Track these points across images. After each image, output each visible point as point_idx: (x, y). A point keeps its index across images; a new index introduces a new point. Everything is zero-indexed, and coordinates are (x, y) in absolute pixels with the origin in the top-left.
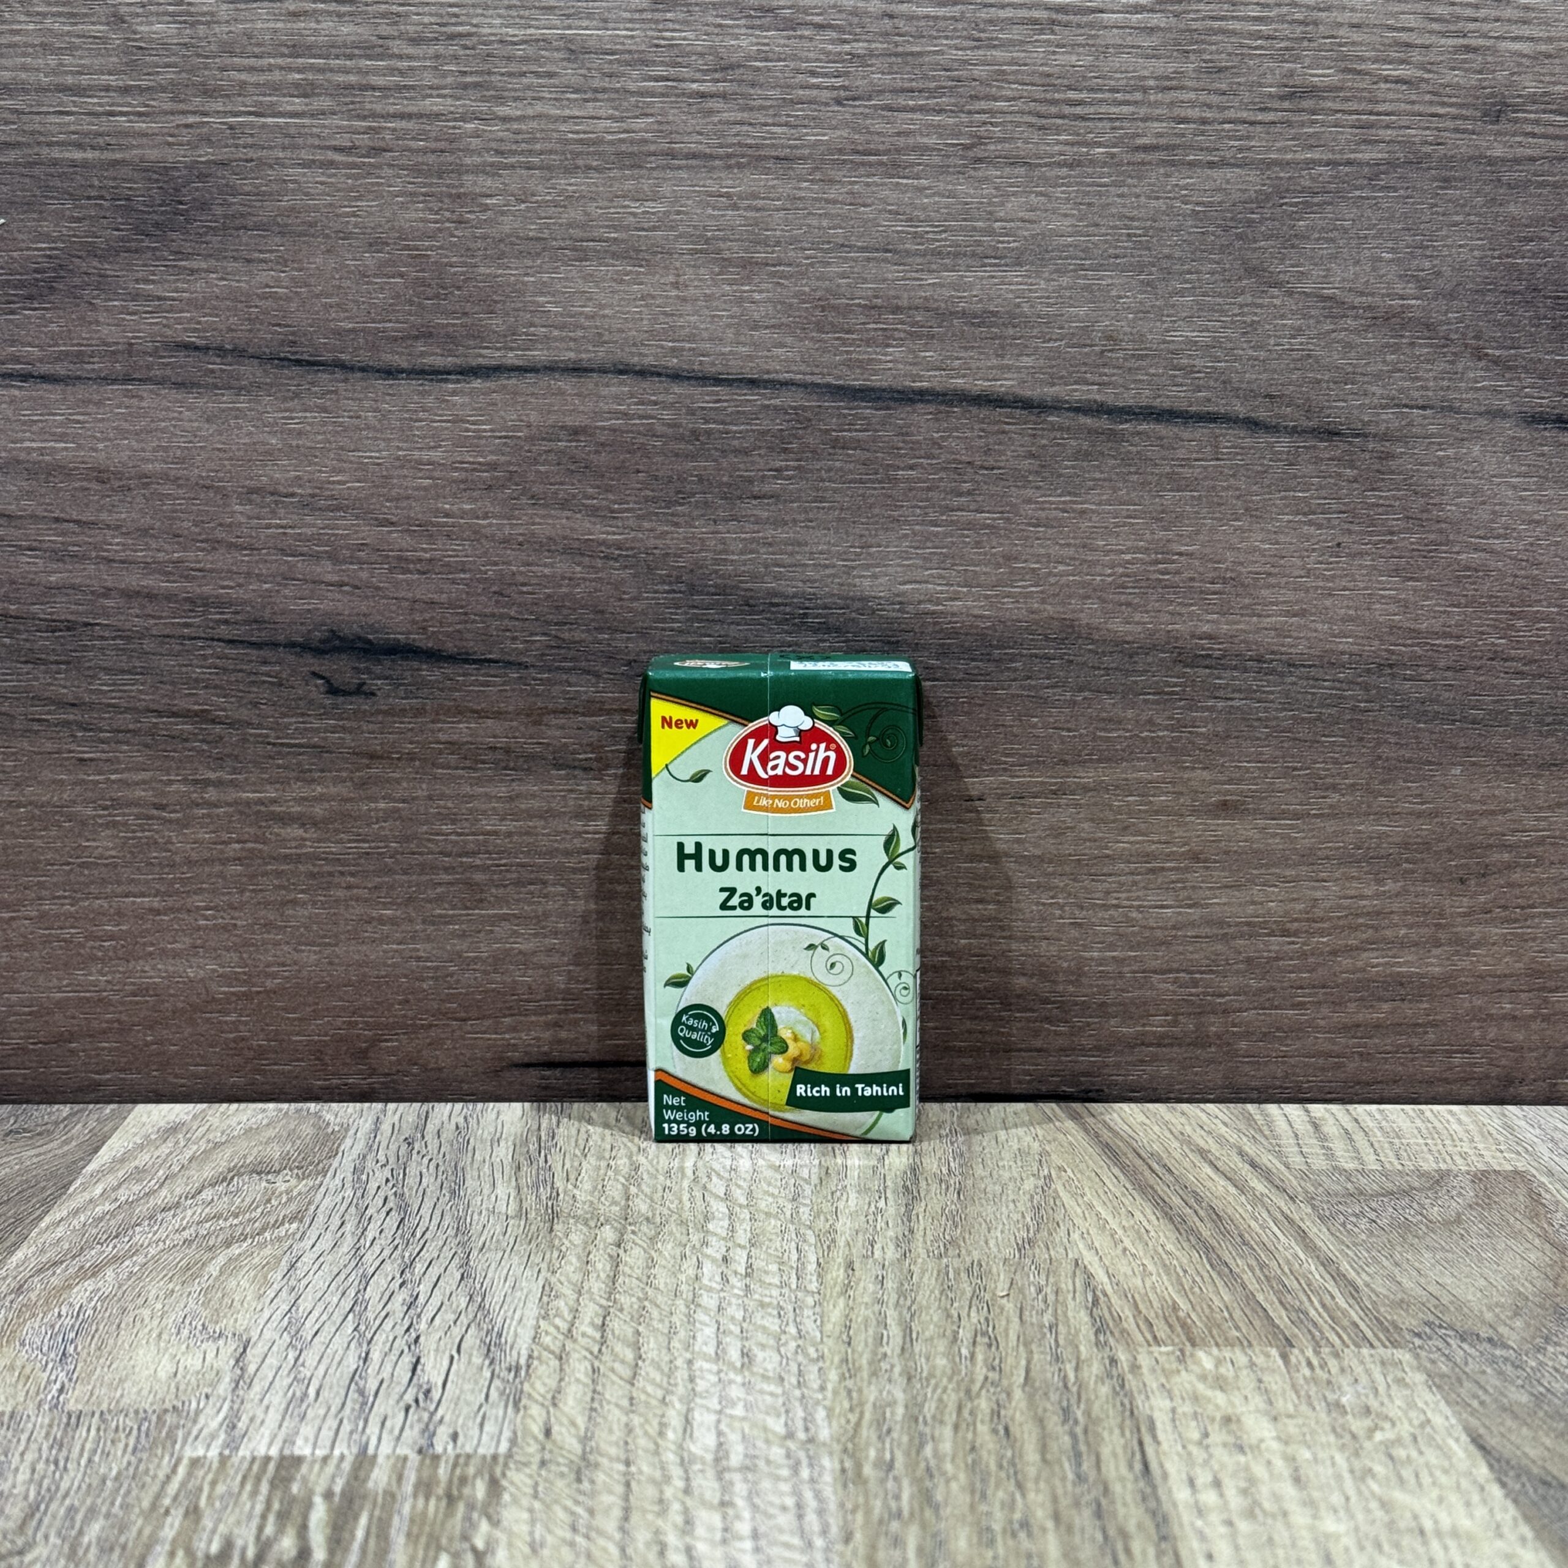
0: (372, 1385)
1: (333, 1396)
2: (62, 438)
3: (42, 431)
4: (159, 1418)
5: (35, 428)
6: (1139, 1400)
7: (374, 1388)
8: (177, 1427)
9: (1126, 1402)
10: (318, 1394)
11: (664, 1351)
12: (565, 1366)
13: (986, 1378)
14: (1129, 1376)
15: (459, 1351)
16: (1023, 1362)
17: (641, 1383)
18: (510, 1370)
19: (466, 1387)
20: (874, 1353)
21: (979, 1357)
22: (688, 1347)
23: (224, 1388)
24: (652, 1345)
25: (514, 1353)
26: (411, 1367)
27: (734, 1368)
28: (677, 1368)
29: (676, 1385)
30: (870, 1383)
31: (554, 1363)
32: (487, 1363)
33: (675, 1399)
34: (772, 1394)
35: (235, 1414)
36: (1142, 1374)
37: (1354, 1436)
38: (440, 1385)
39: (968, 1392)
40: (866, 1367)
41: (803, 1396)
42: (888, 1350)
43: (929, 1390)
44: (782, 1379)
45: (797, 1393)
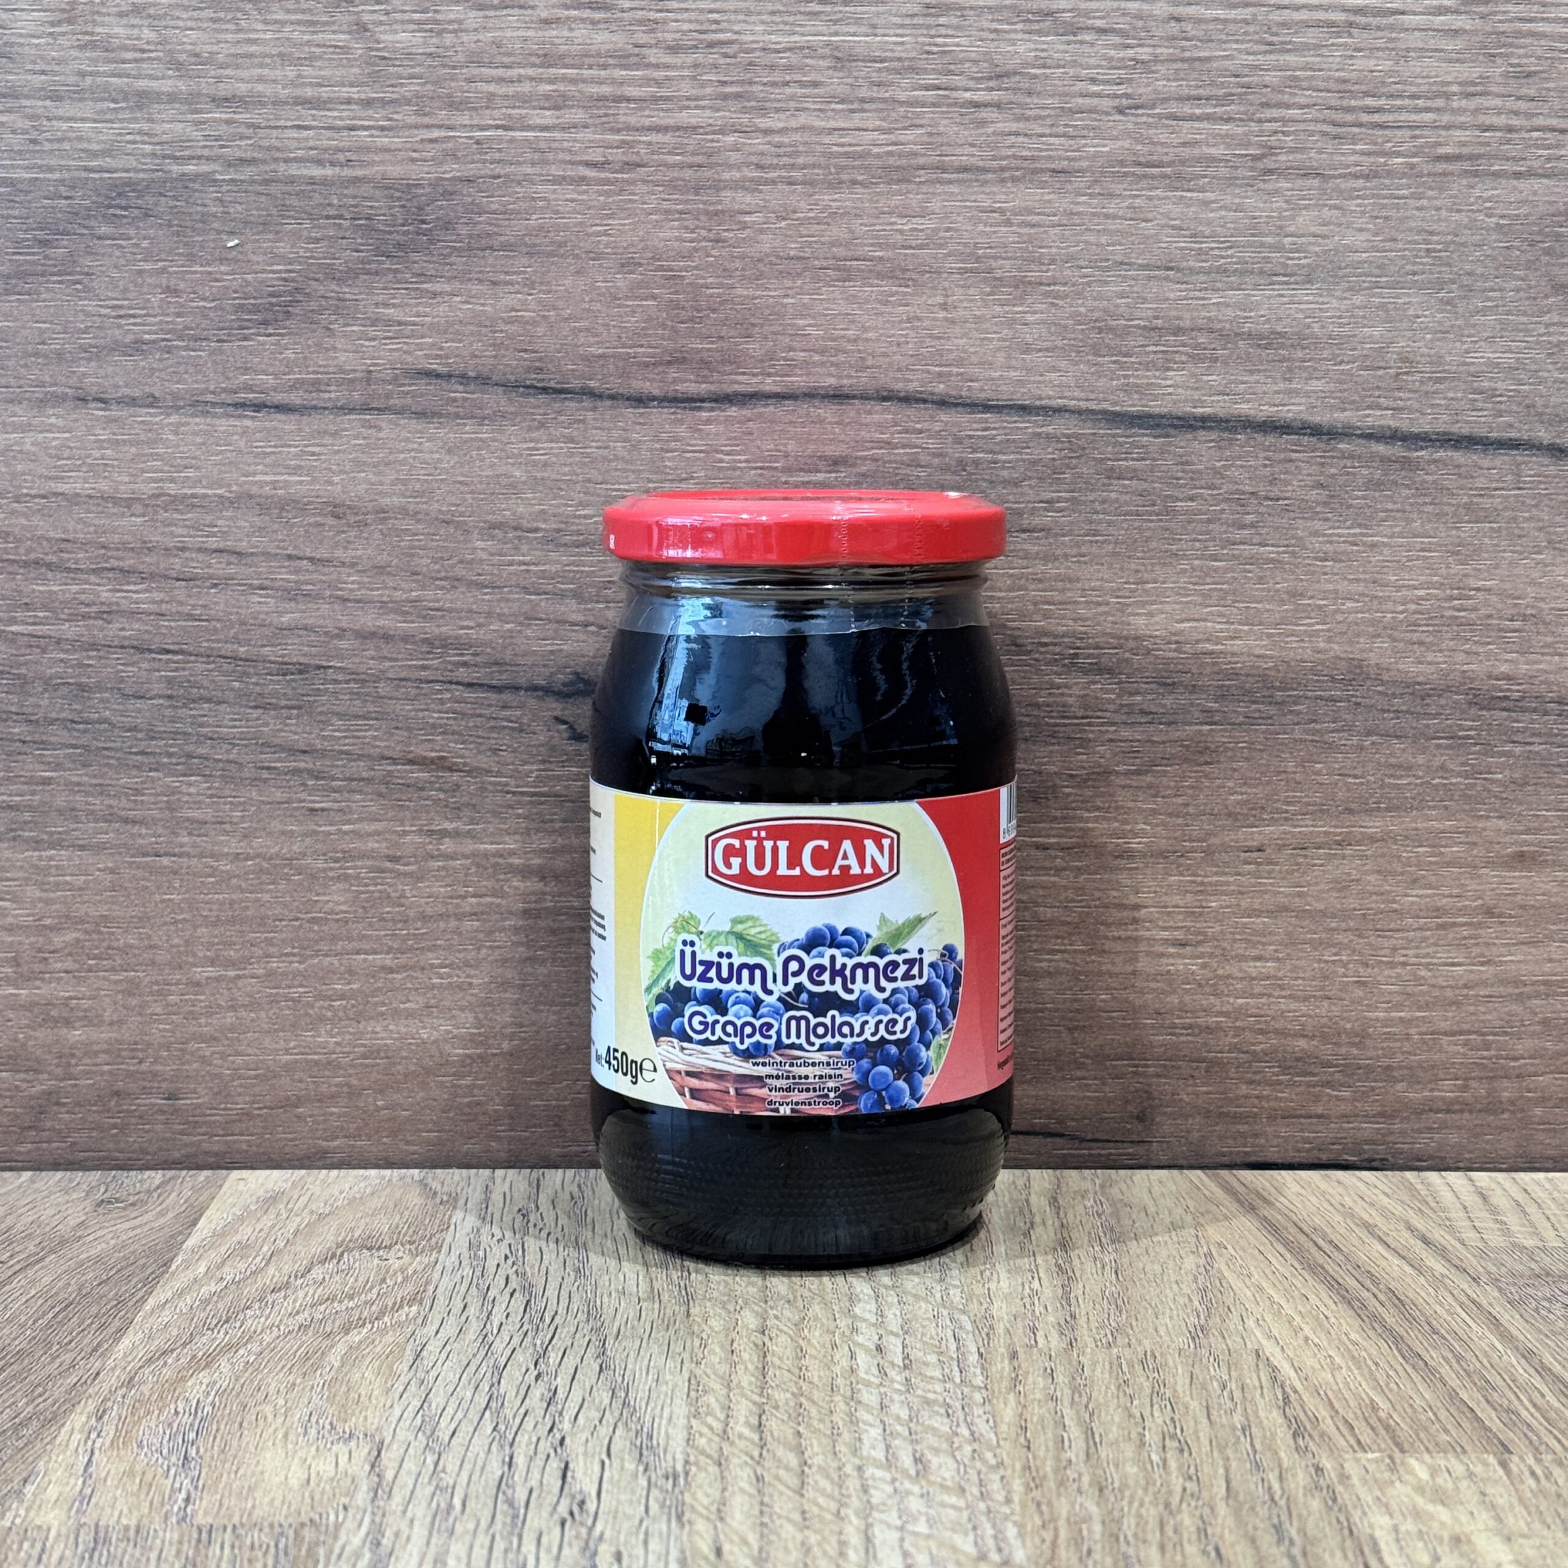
0: (521, 1495)
1: (480, 1507)
2: (296, 470)
3: (275, 465)
4: (296, 1533)
5: (267, 461)
6: (1356, 1515)
7: (523, 1499)
8: (317, 1544)
9: (1343, 1519)
10: (464, 1504)
11: (830, 1456)
12: (726, 1474)
13: (1184, 1490)
14: (1339, 1489)
15: (609, 1455)
16: (1221, 1471)
17: (810, 1493)
18: (667, 1478)
19: (623, 1497)
20: (1058, 1459)
21: (1173, 1464)
22: (855, 1452)
23: (362, 1497)
24: (816, 1449)
25: (669, 1457)
26: (560, 1474)
27: (909, 1476)
28: (847, 1476)
29: (849, 1496)
30: (1059, 1495)
31: (713, 1469)
32: (641, 1468)
33: (850, 1512)
34: (955, 1508)
35: (378, 1530)
36: (1352, 1486)
38: (594, 1494)
39: (1167, 1505)
40: (1051, 1476)
41: (989, 1510)
42: (1070, 1455)
43: (1125, 1505)
44: (963, 1490)
45: (982, 1505)
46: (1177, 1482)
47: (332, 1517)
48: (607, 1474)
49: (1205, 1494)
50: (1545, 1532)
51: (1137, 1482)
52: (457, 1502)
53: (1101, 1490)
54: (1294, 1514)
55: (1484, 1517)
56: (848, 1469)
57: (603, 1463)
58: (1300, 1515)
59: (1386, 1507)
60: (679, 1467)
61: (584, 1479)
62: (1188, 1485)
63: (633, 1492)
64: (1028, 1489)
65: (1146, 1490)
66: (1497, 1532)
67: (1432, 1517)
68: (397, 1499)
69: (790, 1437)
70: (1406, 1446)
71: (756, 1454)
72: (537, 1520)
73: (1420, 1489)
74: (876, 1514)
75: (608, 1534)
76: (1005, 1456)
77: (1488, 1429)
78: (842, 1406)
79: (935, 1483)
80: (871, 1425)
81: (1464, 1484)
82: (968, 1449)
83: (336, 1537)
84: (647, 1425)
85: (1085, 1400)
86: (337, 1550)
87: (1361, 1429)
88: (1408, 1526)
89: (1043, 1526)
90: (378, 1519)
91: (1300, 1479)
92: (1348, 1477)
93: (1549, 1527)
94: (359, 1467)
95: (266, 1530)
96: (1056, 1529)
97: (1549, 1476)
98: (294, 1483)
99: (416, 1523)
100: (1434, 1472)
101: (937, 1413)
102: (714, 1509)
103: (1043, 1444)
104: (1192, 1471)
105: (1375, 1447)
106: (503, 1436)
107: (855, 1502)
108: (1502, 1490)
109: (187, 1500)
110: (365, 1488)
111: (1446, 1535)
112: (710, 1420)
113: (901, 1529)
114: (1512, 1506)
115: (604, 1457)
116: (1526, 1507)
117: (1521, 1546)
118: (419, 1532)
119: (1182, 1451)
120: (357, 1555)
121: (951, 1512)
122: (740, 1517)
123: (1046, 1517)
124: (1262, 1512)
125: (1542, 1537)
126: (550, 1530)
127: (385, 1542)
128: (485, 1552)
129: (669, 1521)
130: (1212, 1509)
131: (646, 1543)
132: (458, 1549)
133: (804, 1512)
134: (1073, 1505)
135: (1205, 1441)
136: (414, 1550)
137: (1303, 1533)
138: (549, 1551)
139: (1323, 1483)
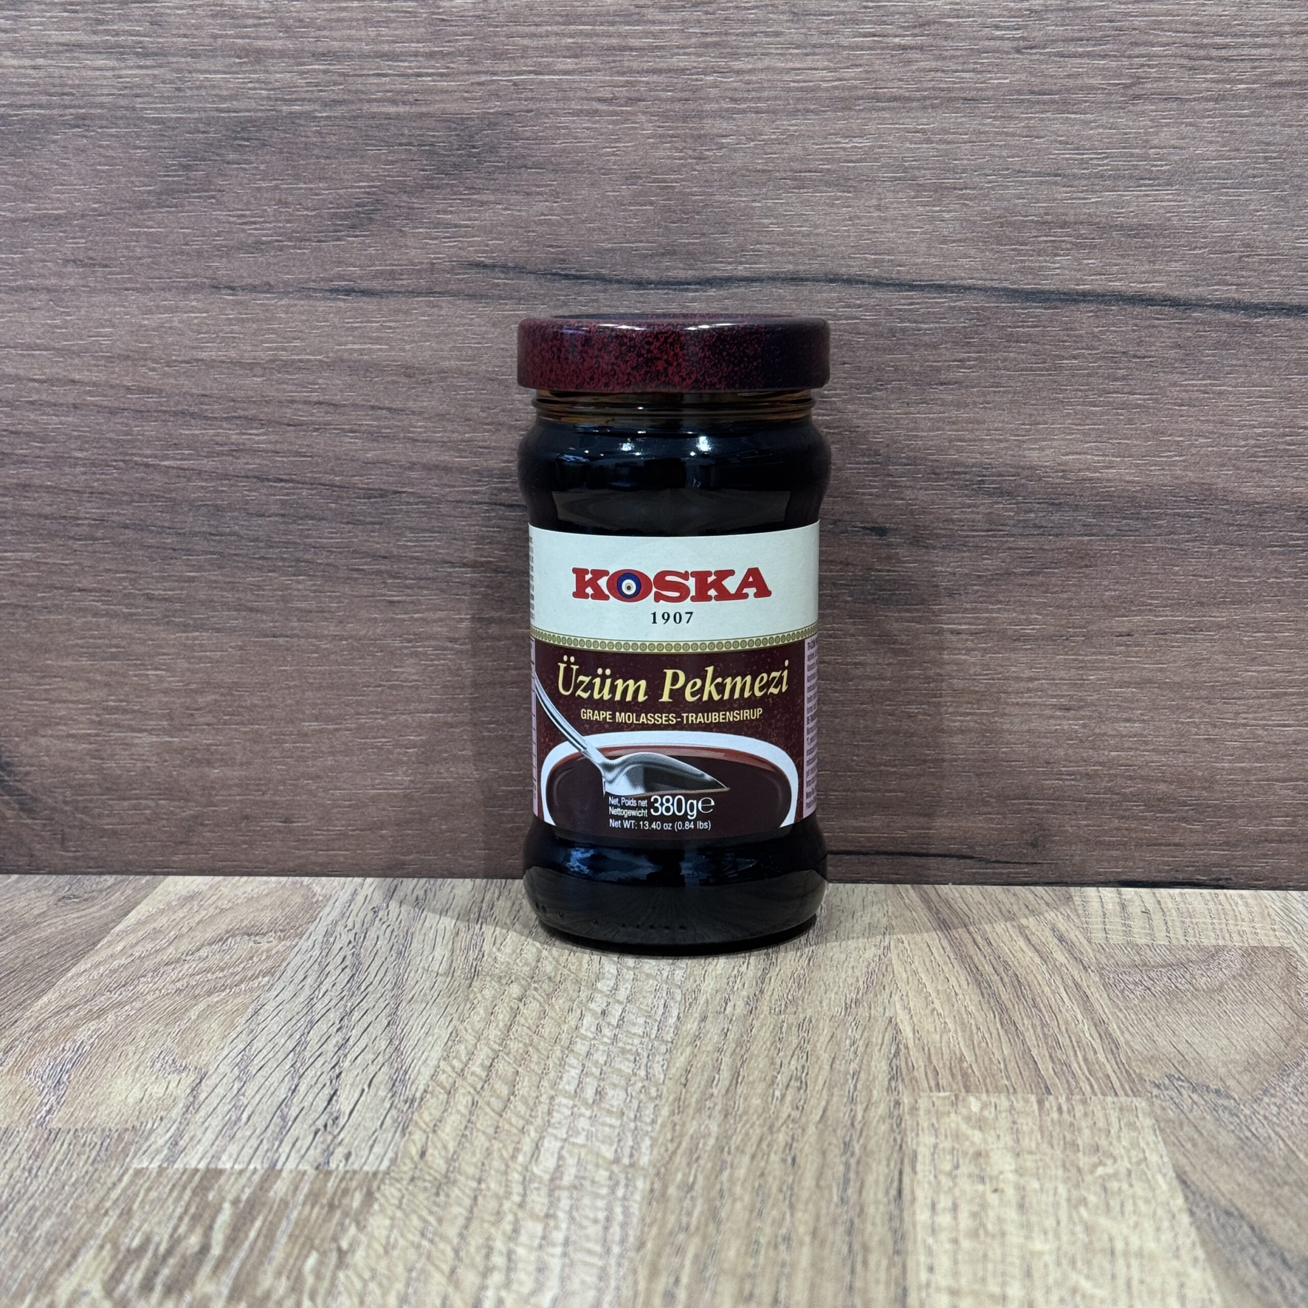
0: (294, 1112)
1: (260, 1121)
4: (119, 1136)
6: (910, 1136)
7: (294, 1115)
9: (899, 1138)
10: (249, 1118)
11: (534, 1089)
12: (451, 1100)
13: (789, 1116)
14: (907, 1117)
15: (369, 1085)
16: (823, 1103)
18: (406, 1102)
19: (368, 1115)
20: (704, 1093)
21: (789, 1098)
22: (554, 1085)
23: (177, 1111)
24: (526, 1083)
25: (414, 1088)
26: (328, 1097)
27: (587, 1103)
28: (540, 1102)
29: (536, 1117)
30: (693, 1118)
31: (443, 1097)
32: (390, 1095)
33: (532, 1128)
34: (611, 1126)
35: (180, 1134)
36: (917, 1115)
37: (1079, 1170)
38: (347, 1113)
39: (771, 1128)
40: (693, 1105)
41: (636, 1128)
42: (715, 1091)
43: (740, 1126)
44: (623, 1114)
45: (632, 1125)
46: (786, 1110)
47: (149, 1126)
48: (363, 1098)
49: (804, 1120)
50: (1049, 1151)
51: (756, 1110)
52: (245, 1116)
53: (726, 1116)
54: (864, 1134)
55: (1008, 1140)
56: (544, 1098)
57: (363, 1090)
58: (868, 1135)
59: (936, 1130)
60: (418, 1095)
61: (344, 1103)
62: (793, 1113)
63: (377, 1111)
64: (672, 1113)
65: (759, 1116)
66: (1013, 1149)
67: (967, 1138)
68: (202, 1113)
69: (510, 1074)
70: (972, 1088)
71: (479, 1087)
72: (300, 1130)
73: (968, 1119)
74: (550, 1130)
75: (346, 1141)
76: (665, 1091)
77: (1041, 1077)
78: (558, 1053)
79: (604, 1109)
80: (574, 1067)
81: (1003, 1115)
82: (640, 1085)
83: (147, 1139)
84: (407, 1064)
85: (743, 1051)
86: (144, 1148)
88: (946, 1144)
90: (182, 1127)
91: (882, 1109)
92: (917, 1109)
93: (1052, 1147)
94: (183, 1090)
95: (99, 1133)
96: (680, 1142)
99: (209, 1131)
100: (984, 1106)
101: (628, 1059)
102: (431, 1125)
103: (698, 1081)
104: (802, 1103)
105: (948, 1088)
106: (296, 1071)
107: (539, 1121)
108: (1030, 1120)
109: (48, 1111)
110: (181, 1105)
111: (971, 1151)
112: (455, 1062)
113: (565, 1140)
114: (1032, 1131)
115: (366, 1087)
116: (1042, 1133)
117: (1025, 1160)
118: (210, 1136)
119: (799, 1089)
120: (158, 1152)
121: (607, 1129)
122: (448, 1132)
123: (676, 1134)
124: (840, 1133)
125: (1045, 1154)
126: (305, 1137)
127: (181, 1143)
128: (252, 1151)
129: (396, 1132)
130: (804, 1130)
131: (372, 1147)
132: (233, 1148)
133: (498, 1127)
134: (700, 1126)
135: (821, 1081)
136: (200, 1149)
137: (864, 1147)
138: (299, 1151)
139: (896, 1113)
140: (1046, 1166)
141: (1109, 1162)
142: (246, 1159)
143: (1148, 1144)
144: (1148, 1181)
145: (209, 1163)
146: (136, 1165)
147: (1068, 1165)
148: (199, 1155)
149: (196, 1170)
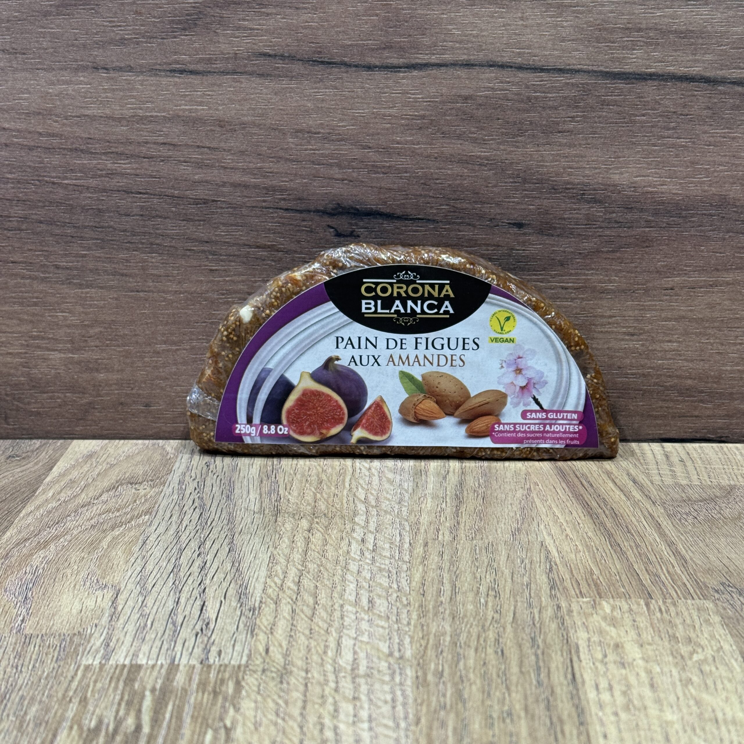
0: (180, 619)
1: (159, 626)
4: (71, 639)
6: (572, 632)
7: (181, 621)
8: (79, 645)
9: (565, 634)
10: (152, 625)
11: (329, 599)
12: (278, 608)
13: (493, 618)
14: (567, 617)
15: (225, 598)
16: (512, 608)
17: (316, 619)
18: (250, 610)
19: (227, 621)
20: (436, 601)
21: (490, 604)
22: (341, 596)
23: (105, 620)
24: (323, 595)
25: (253, 600)
26: (199, 608)
27: (364, 610)
28: (335, 610)
29: (334, 621)
30: (433, 621)
31: (273, 606)
32: (239, 605)
33: (333, 630)
34: (382, 627)
35: (109, 638)
36: (573, 616)
37: (682, 657)
38: (214, 619)
39: (483, 626)
40: (431, 610)
41: (399, 629)
42: (443, 599)
43: (463, 625)
44: (388, 618)
45: (396, 626)
46: (490, 613)
47: (89, 631)
48: (222, 608)
49: (502, 621)
50: (660, 642)
51: (471, 614)
52: (149, 623)
53: (453, 618)
54: (543, 631)
55: (633, 634)
56: (336, 606)
57: (221, 602)
58: (545, 632)
59: (587, 628)
60: (257, 605)
61: (211, 612)
62: (495, 616)
63: (233, 618)
64: (419, 617)
65: (474, 618)
66: (637, 642)
67: (607, 633)
68: (121, 621)
69: (312, 588)
70: (603, 594)
71: (294, 598)
72: (186, 633)
73: (605, 618)
74: (345, 631)
75: (216, 642)
76: (412, 599)
77: (643, 585)
78: (340, 571)
79: (376, 614)
80: (351, 582)
81: (627, 615)
82: (395, 595)
83: (89, 642)
84: (246, 581)
85: (455, 569)
86: (88, 649)
87: (583, 584)
88: (595, 638)
89: (423, 638)
90: (110, 632)
91: (549, 612)
92: (572, 612)
93: (662, 639)
94: (106, 604)
95: (57, 637)
96: (428, 640)
97: (668, 611)
98: (74, 611)
99: (128, 634)
100: (613, 609)
101: (384, 576)
102: (269, 628)
103: (431, 592)
104: (499, 607)
105: (588, 595)
106: (177, 587)
107: (336, 624)
108: (644, 619)
109: (23, 621)
110: (107, 615)
111: (612, 644)
112: (276, 579)
113: (356, 639)
114: (647, 628)
115: (223, 599)
116: (653, 628)
117: (647, 649)
118: (129, 639)
119: (496, 597)
120: (97, 651)
121: (380, 629)
122: (280, 632)
123: (425, 633)
124: (528, 630)
125: (658, 645)
126: (190, 639)
127: (111, 644)
128: (157, 650)
129: (247, 634)
130: (504, 629)
131: (234, 646)
132: (145, 648)
133: (311, 629)
134: (439, 626)
135: (508, 591)
136: (124, 648)
137: (544, 641)
138: (188, 650)
139: (559, 615)
140: (661, 654)
141: (700, 650)
142: (155, 657)
143: (720, 635)
144: (727, 664)
145: (131, 660)
146: (84, 662)
147: (674, 653)
148: (124, 654)
149: (124, 666)
